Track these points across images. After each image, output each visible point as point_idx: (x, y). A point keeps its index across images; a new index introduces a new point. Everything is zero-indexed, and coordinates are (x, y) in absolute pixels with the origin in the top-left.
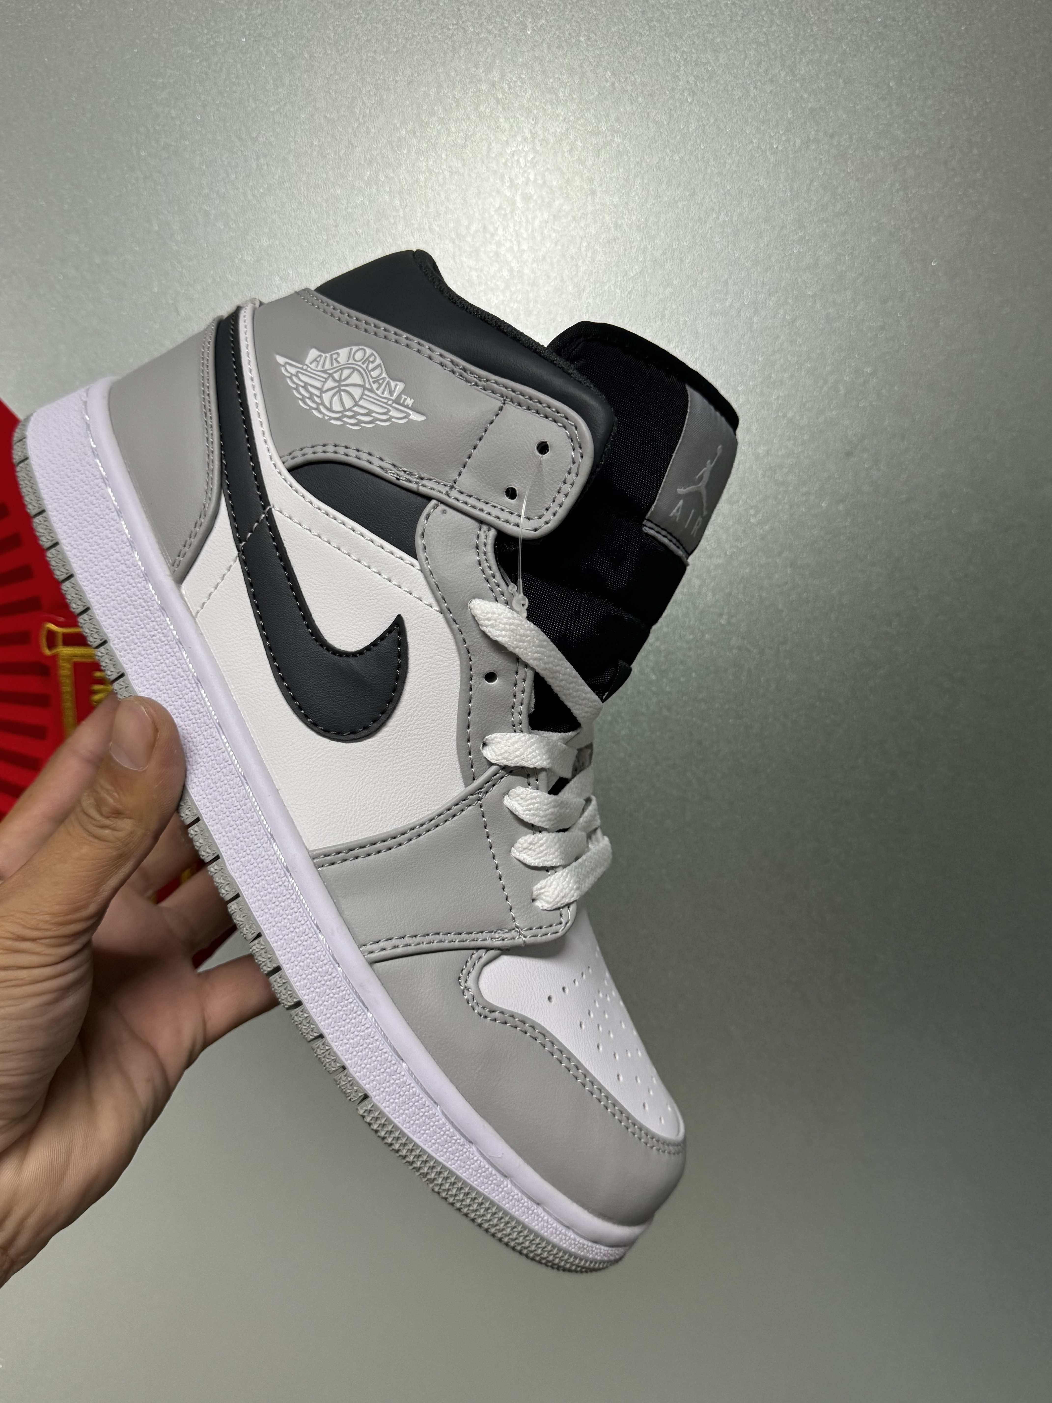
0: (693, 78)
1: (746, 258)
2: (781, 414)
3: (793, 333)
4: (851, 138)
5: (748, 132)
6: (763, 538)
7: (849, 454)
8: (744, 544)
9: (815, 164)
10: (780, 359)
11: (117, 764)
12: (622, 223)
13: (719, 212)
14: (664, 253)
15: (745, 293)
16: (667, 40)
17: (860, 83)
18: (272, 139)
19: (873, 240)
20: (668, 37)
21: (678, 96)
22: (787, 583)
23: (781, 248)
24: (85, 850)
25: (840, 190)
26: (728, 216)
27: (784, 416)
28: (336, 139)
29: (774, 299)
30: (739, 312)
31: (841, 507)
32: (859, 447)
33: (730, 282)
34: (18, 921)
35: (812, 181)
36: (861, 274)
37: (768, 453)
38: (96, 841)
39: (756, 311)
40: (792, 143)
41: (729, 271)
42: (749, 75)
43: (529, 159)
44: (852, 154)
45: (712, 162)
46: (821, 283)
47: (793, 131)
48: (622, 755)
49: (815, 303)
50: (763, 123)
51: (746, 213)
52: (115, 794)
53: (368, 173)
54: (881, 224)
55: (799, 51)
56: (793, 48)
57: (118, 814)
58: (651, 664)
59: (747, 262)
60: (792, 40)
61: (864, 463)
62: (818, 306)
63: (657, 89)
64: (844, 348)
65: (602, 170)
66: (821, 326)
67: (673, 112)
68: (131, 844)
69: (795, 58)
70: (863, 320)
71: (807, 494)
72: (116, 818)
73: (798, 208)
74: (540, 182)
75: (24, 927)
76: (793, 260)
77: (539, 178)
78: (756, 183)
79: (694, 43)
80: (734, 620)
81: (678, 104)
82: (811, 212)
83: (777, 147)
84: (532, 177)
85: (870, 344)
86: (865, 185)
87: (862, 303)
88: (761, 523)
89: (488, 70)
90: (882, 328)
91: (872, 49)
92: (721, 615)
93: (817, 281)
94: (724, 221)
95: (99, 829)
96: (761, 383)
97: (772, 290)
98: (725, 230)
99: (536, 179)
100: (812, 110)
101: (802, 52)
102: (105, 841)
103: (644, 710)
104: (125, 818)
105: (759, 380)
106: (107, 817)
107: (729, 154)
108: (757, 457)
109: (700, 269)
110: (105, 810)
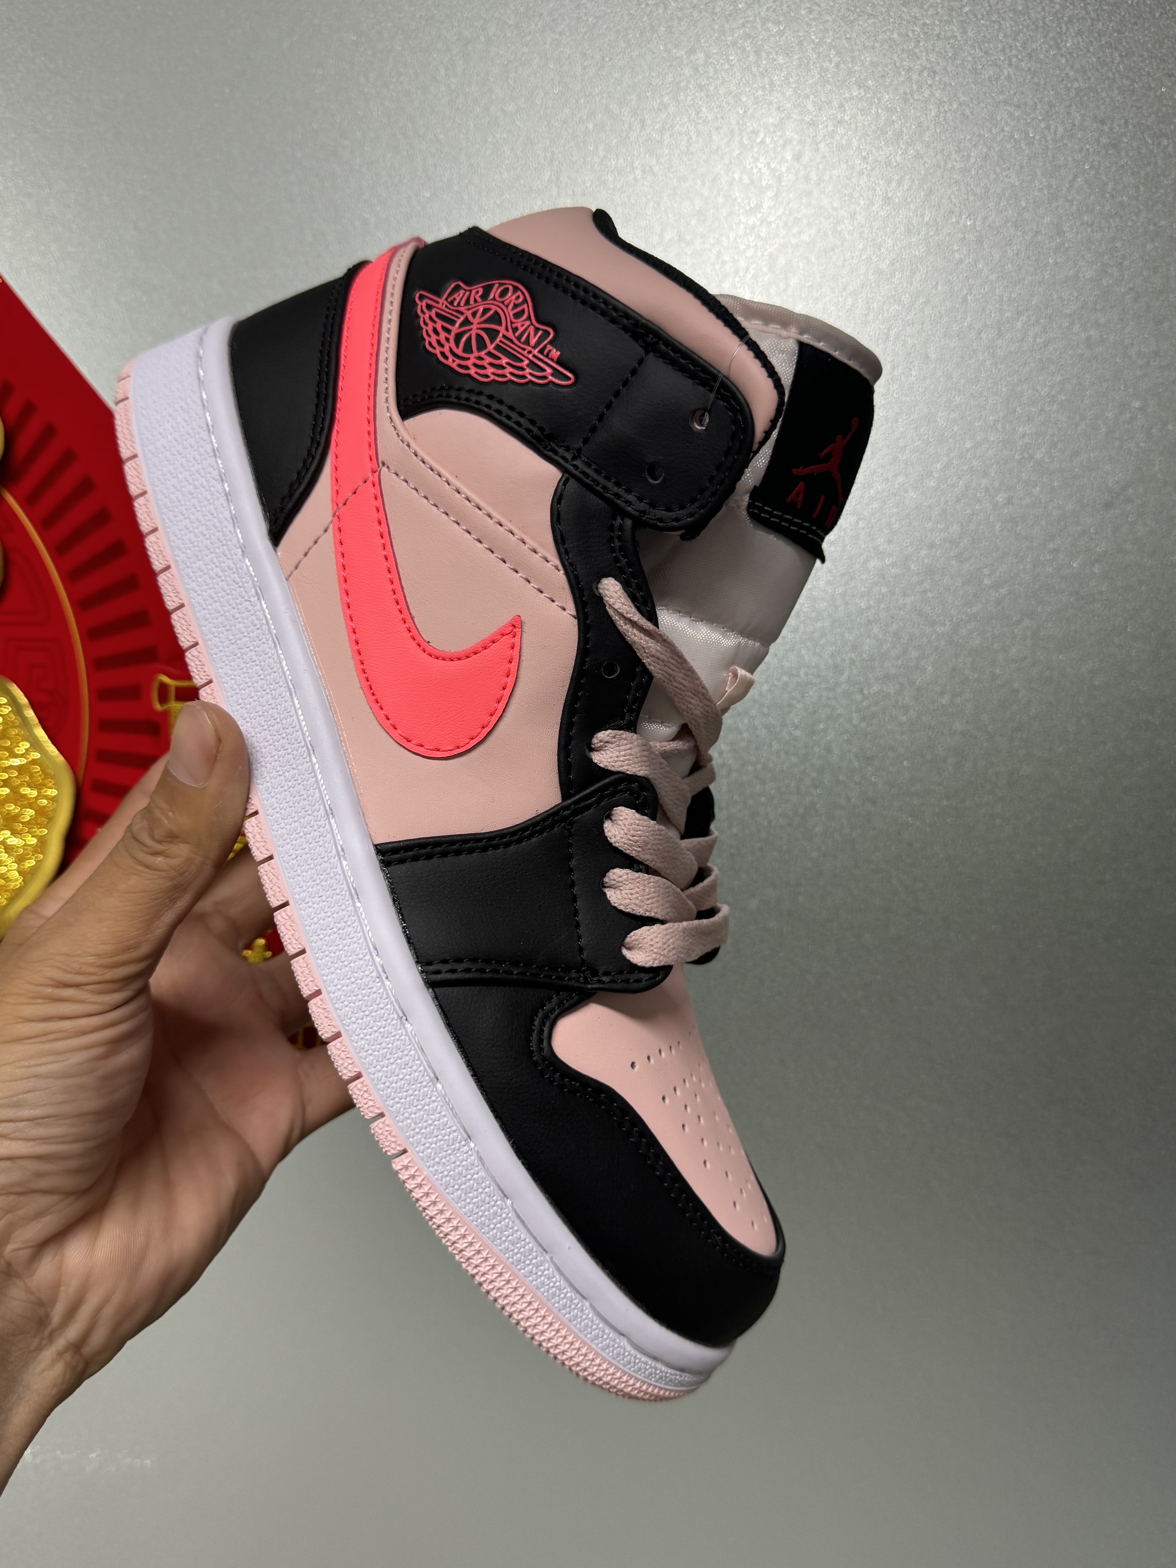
0: (935, 56)
1: (991, 269)
2: (1026, 456)
3: (1044, 360)
4: (1126, 123)
5: (999, 119)
6: (998, 603)
7: (1108, 505)
8: (974, 609)
9: (1079, 156)
10: (1028, 391)
11: (175, 779)
12: (842, 230)
13: (960, 215)
14: (892, 264)
15: (988, 312)
16: (905, 10)
17: (1142, 56)
18: (442, 136)
19: (1149, 246)
20: (905, 7)
21: (915, 77)
22: (1026, 658)
23: (1034, 258)
24: (133, 880)
25: (1110, 187)
26: (970, 220)
27: (1031, 458)
28: (514, 135)
29: (1024, 318)
30: (980, 334)
31: (1097, 569)
32: (1122, 497)
33: (969, 298)
34: (58, 964)
35: (1075, 177)
36: (1131, 289)
37: (1009, 501)
38: (146, 870)
39: (1000, 334)
40: (1052, 131)
41: (969, 285)
42: (1003, 50)
43: (735, 155)
44: (1127, 143)
45: (954, 155)
46: (1083, 299)
47: (1054, 117)
48: (815, 854)
49: (1073, 323)
50: (1018, 107)
51: (993, 216)
52: (170, 814)
53: (549, 173)
54: (1159, 227)
55: (1066, 19)
56: (1059, 15)
57: (172, 837)
58: (855, 750)
59: (992, 274)
60: (1058, 7)
61: (1128, 516)
62: (1077, 327)
63: (890, 69)
64: (1107, 377)
65: (821, 167)
66: (1080, 351)
67: (909, 96)
68: (187, 873)
69: (1061, 28)
70: (1132, 344)
71: (1056, 550)
72: (171, 842)
73: (1056, 209)
74: (746, 181)
75: (65, 971)
76: (1048, 272)
77: (745, 177)
78: (1007, 180)
79: (937, 13)
80: (958, 700)
81: (915, 87)
82: (1073, 214)
83: (1034, 137)
84: (737, 176)
85: (1139, 373)
86: (1142, 180)
87: (1131, 323)
88: (997, 586)
89: (692, 51)
90: (1156, 354)
91: (1157, 15)
92: (942, 693)
93: (1077, 297)
94: (965, 226)
95: (149, 856)
96: (1004, 418)
97: (1021, 308)
98: (967, 236)
99: (741, 179)
100: (1078, 90)
101: (1070, 20)
102: (155, 870)
103: (843, 802)
104: (180, 842)
105: (1001, 414)
106: (160, 842)
107: (974, 146)
108: (996, 506)
109: (934, 283)
110: (159, 833)
